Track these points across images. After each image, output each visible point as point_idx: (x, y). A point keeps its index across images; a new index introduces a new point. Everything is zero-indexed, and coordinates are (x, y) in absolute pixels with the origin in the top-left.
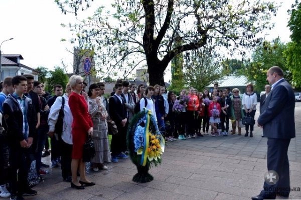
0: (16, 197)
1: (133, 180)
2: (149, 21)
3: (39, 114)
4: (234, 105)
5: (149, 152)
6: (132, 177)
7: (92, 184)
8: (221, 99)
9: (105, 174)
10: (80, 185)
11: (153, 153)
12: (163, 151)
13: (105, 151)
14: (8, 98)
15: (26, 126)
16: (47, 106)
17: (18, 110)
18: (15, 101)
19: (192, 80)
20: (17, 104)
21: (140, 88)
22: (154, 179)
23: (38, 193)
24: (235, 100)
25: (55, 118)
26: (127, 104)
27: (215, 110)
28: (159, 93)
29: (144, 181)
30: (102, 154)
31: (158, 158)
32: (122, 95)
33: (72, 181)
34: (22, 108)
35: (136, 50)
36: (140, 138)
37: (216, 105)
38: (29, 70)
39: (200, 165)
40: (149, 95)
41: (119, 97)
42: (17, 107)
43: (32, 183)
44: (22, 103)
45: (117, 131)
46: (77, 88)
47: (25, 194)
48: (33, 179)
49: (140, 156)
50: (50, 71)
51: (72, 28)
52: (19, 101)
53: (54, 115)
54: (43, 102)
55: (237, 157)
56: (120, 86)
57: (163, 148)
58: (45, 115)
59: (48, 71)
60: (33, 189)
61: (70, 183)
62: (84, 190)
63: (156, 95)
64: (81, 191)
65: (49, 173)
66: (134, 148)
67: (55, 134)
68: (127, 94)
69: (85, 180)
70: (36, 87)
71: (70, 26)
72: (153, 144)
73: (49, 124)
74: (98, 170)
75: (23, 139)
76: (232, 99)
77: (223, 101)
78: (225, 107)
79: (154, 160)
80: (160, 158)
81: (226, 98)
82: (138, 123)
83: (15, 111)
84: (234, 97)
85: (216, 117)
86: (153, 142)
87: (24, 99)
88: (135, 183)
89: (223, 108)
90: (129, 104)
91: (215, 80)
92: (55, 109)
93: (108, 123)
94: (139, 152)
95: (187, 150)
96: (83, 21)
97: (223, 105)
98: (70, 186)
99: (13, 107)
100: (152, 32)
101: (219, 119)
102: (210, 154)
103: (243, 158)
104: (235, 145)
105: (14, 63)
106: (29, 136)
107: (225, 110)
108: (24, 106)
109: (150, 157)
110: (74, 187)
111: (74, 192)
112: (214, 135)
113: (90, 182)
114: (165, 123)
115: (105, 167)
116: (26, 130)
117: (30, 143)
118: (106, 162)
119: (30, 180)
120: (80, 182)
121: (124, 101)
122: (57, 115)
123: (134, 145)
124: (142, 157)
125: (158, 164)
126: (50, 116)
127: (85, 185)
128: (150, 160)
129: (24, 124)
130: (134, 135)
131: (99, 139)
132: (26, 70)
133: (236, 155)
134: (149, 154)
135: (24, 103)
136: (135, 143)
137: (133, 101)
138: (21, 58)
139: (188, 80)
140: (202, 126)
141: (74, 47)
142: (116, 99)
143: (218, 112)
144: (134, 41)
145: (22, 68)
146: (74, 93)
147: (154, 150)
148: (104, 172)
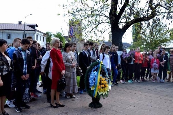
0: (18, 108)
1: (89, 106)
2: (113, 2)
3: (36, 60)
4: (170, 61)
5: (98, 89)
6: (88, 104)
7: (63, 106)
8: (161, 56)
9: (73, 100)
10: (56, 105)
11: (102, 89)
12: (110, 89)
13: (74, 86)
14: (16, 50)
15: (26, 67)
16: (41, 56)
17: (21, 57)
18: (20, 52)
19: (147, 42)
20: (21, 54)
21: (103, 47)
22: (103, 107)
23: (31, 107)
24: (171, 57)
25: (45, 64)
26: (92, 57)
27: (155, 64)
28: (114, 51)
29: (95, 107)
30: (72, 88)
31: (105, 93)
32: (89, 51)
33: (51, 103)
34: (23, 57)
35: (105, 21)
36: (94, 79)
37: (156, 60)
38: (41, 34)
39: (137, 101)
40: (107, 52)
41: (86, 52)
42: (21, 56)
43: (25, 101)
44: (24, 54)
45: (83, 74)
46: (56, 45)
47: (24, 107)
48: (26, 99)
49: (93, 90)
50: (54, 35)
51: (64, 7)
52: (22, 52)
53: (44, 62)
54: (39, 53)
55: (165, 98)
56: (87, 45)
57: (110, 87)
58: (39, 61)
59: (52, 34)
60: (28, 105)
61: (50, 104)
62: (57, 109)
63: (113, 51)
64: (55, 109)
65: (40, 96)
66: (89, 86)
67: (45, 73)
68: (92, 50)
69: (59, 102)
70: (34, 44)
71: (63, 6)
72: (102, 84)
73: (41, 67)
74: (69, 97)
75: (23, 75)
76: (169, 57)
77: (162, 58)
78: (163, 62)
79: (102, 94)
80: (106, 93)
81: (164, 56)
82: (93, 69)
83: (20, 58)
84: (170, 55)
85: (155, 69)
86: (102, 82)
87: (25, 51)
88: (90, 108)
89: (161, 63)
90: (93, 57)
91: (164, 43)
92: (45, 58)
93: (76, 68)
94: (93, 88)
95: (131, 90)
96: (72, 3)
97: (162, 60)
98: (50, 105)
99: (19, 56)
100: (116, 9)
101: (158, 70)
102: (146, 94)
103: (170, 99)
104: (166, 90)
105: (33, 29)
106: (27, 73)
107: (163, 64)
108: (25, 55)
109: (100, 92)
110: (52, 106)
111: (52, 109)
112: (154, 81)
113: (62, 104)
114: (118, 70)
115: (74, 96)
116: (26, 69)
117: (27, 77)
118: (74, 93)
119: (24, 99)
120: (56, 104)
121: (90, 55)
122: (46, 62)
123: (89, 83)
124: (94, 92)
125: (105, 97)
126: (42, 62)
127: (58, 106)
128: (100, 94)
129: (24, 66)
130: (90, 77)
131: (70, 78)
132: (40, 33)
133: (166, 96)
134: (99, 90)
135: (25, 54)
136: (90, 82)
137: (96, 55)
138: (37, 26)
139: (144, 42)
140: (145, 75)
141: (69, 19)
142: (84, 54)
143: (157, 66)
144: (104, 15)
145: (37, 32)
146: (54, 48)
147: (102, 88)
148: (73, 99)
